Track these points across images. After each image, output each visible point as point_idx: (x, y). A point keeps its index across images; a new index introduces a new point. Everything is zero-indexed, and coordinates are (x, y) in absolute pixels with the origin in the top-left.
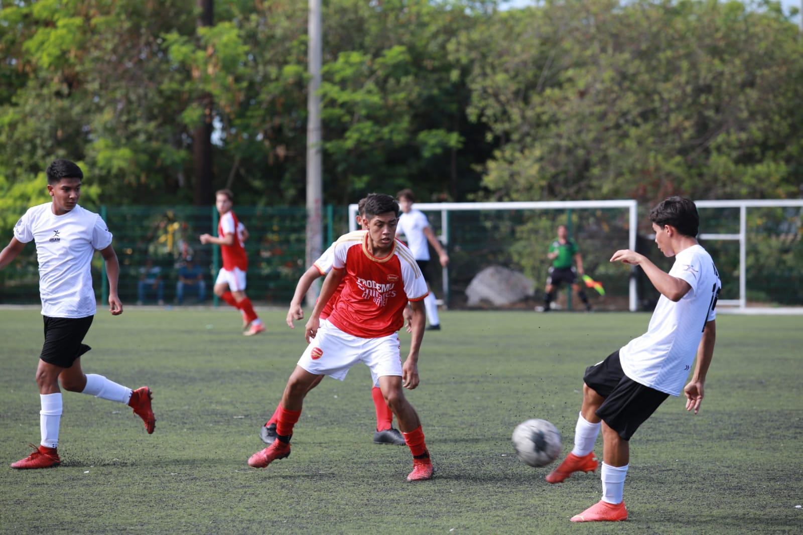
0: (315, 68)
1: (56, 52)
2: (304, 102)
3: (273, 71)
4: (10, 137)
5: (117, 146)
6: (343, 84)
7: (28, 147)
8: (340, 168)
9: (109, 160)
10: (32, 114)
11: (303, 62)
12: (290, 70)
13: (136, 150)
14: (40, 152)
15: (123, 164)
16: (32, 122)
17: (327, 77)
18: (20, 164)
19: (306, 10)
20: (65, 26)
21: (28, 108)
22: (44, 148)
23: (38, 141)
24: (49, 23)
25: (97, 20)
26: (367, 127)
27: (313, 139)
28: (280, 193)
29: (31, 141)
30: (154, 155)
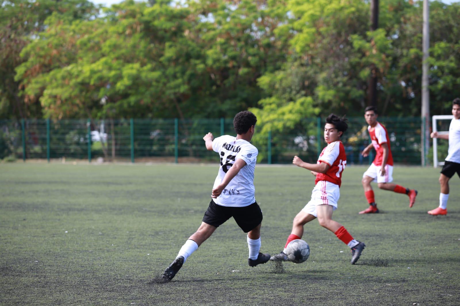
0: (426, 50)
1: (302, 44)
2: (420, 67)
3: (405, 52)
4: (280, 85)
5: (329, 88)
6: (439, 58)
7: (288, 90)
8: (438, 98)
9: (324, 95)
10: (291, 74)
11: (420, 47)
12: (413, 51)
13: (338, 91)
14: (294, 92)
15: (330, 98)
16: (290, 79)
17: (431, 54)
18: (285, 98)
19: (421, 22)
20: (307, 33)
21: (289, 71)
22: (295, 90)
23: (293, 87)
24: (300, 31)
25: (323, 29)
26: (449, 78)
27: (425, 84)
28: (410, 111)
29: (290, 87)
30: (347, 93)
